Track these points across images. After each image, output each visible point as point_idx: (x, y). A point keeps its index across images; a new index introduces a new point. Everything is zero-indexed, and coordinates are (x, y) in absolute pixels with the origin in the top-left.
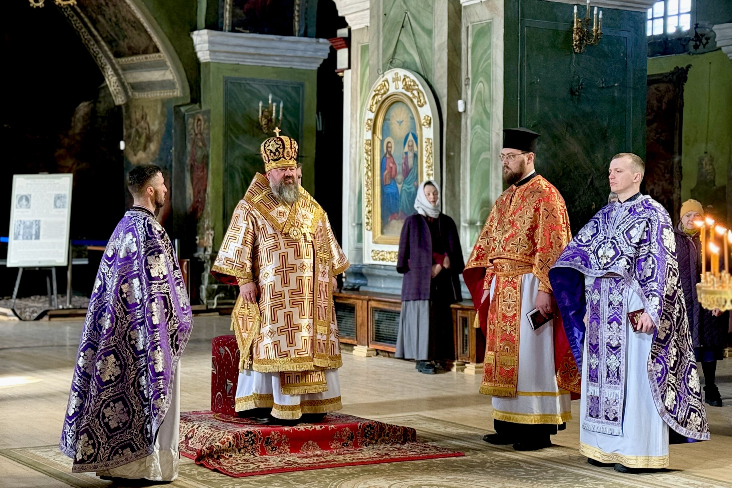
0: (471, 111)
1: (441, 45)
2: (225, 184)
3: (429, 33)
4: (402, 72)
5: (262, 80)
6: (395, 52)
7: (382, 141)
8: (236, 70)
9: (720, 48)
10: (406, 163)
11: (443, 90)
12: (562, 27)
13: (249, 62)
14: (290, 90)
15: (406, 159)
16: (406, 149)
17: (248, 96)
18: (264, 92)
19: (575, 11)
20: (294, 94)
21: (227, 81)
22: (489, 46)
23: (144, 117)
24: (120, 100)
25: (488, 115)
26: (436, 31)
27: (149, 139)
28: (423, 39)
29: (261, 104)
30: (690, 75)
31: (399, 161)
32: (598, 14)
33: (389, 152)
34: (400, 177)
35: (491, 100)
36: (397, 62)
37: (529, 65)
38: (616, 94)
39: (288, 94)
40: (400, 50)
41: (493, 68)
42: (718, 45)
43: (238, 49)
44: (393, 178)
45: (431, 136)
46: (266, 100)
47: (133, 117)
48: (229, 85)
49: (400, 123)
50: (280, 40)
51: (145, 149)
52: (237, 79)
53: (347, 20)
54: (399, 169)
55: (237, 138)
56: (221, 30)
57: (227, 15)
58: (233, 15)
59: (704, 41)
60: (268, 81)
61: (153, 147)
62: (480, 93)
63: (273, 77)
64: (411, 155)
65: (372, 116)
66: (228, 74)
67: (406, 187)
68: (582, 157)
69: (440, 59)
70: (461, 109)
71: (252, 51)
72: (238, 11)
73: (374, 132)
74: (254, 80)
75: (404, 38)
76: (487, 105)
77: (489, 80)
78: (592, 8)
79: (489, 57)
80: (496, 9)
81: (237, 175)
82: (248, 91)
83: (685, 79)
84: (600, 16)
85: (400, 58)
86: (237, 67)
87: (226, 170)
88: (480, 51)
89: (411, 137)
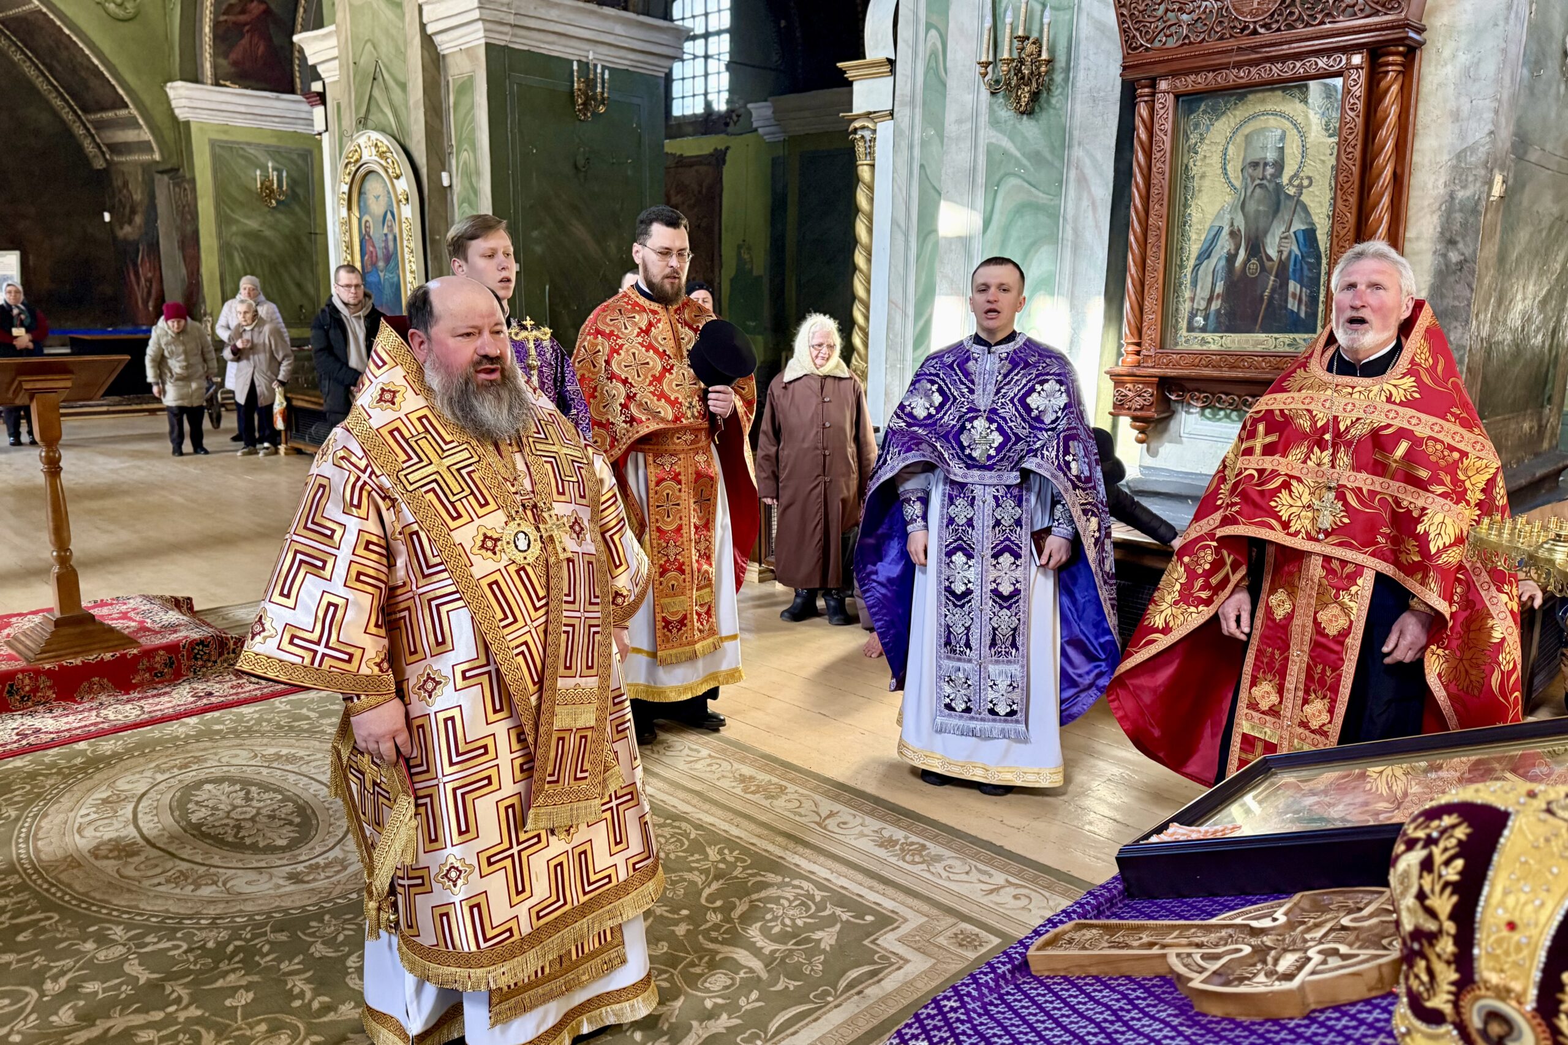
0: (457, 188)
1: (417, 102)
2: (221, 264)
3: (403, 86)
4: (375, 135)
5: (259, 145)
6: (368, 110)
7: (360, 220)
8: (225, 132)
9: (756, 130)
10: (386, 248)
11: (421, 160)
12: (563, 87)
13: (240, 122)
14: (295, 157)
15: (386, 241)
16: (386, 231)
17: (243, 162)
18: (262, 159)
19: (575, 67)
20: (300, 162)
21: (213, 144)
22: (472, 107)
23: (126, 184)
24: (99, 164)
25: (476, 192)
26: (410, 86)
27: (133, 212)
28: (397, 93)
29: (258, 172)
30: (728, 158)
31: (379, 244)
32: (603, 74)
33: (368, 233)
34: (381, 264)
35: (478, 173)
36: (370, 123)
37: (521, 132)
38: (629, 173)
39: (292, 161)
40: (373, 109)
41: (478, 133)
42: (755, 125)
43: (224, 107)
44: (374, 264)
45: (410, 216)
46: (264, 169)
47: (115, 184)
48: (218, 150)
49: (377, 198)
50: (277, 99)
51: (130, 222)
52: (226, 142)
53: (320, 69)
54: (380, 254)
55: (232, 210)
56: (202, 83)
57: (208, 65)
58: (215, 66)
59: (735, 118)
60: (267, 146)
61: (138, 219)
62: (465, 163)
63: (273, 141)
64: (390, 237)
65: (345, 188)
66: (215, 136)
67: (388, 275)
68: (592, 247)
69: (416, 121)
70: (446, 183)
71: (243, 109)
72: (222, 62)
73: (350, 208)
74: (249, 144)
75: (376, 93)
76: (474, 180)
77: (474, 147)
78: (595, 66)
79: (473, 120)
80: (477, 58)
81: (236, 255)
82: (243, 157)
83: (724, 162)
84: (606, 76)
85: (374, 118)
86: (225, 129)
87: (221, 248)
88: (462, 110)
89: (389, 216)
